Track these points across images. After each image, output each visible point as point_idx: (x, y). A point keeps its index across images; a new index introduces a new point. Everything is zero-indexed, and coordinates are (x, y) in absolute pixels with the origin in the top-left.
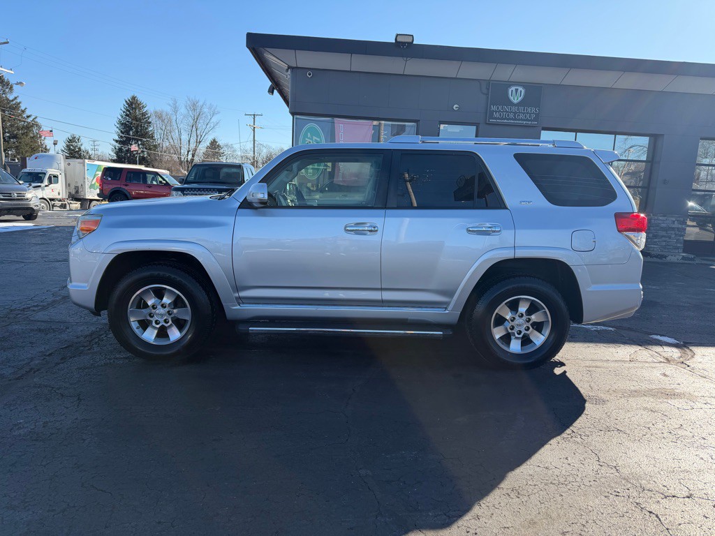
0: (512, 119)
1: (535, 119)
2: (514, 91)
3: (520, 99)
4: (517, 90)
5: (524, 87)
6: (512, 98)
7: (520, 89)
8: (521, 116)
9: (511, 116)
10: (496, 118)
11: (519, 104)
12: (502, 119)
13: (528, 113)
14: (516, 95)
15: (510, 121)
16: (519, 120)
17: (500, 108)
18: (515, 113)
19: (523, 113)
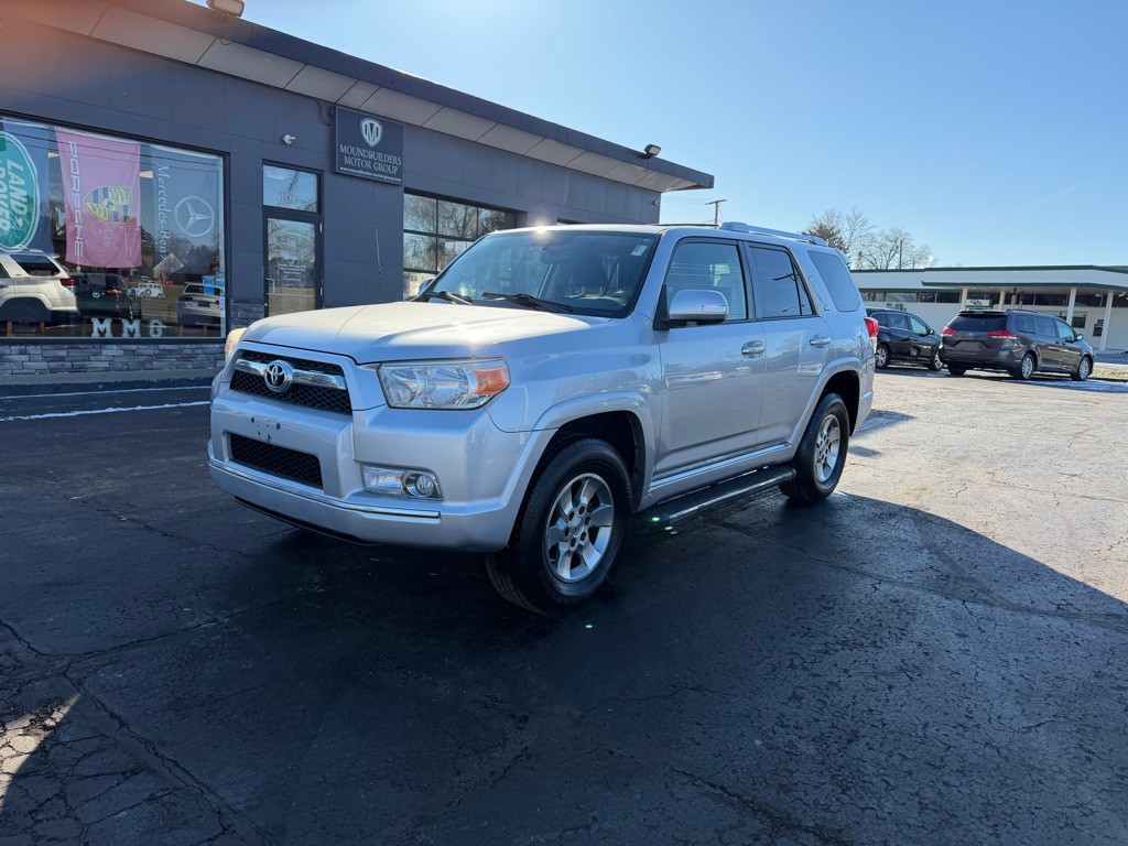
0: (369, 170)
1: (399, 174)
2: (369, 126)
3: (377, 140)
4: (372, 125)
5: (381, 123)
6: (366, 137)
7: (376, 124)
8: (380, 168)
9: (368, 165)
10: (347, 166)
11: (376, 149)
12: (356, 168)
13: (388, 164)
14: (372, 133)
15: (366, 173)
16: (378, 172)
17: (352, 151)
18: (372, 161)
19: (383, 163)
